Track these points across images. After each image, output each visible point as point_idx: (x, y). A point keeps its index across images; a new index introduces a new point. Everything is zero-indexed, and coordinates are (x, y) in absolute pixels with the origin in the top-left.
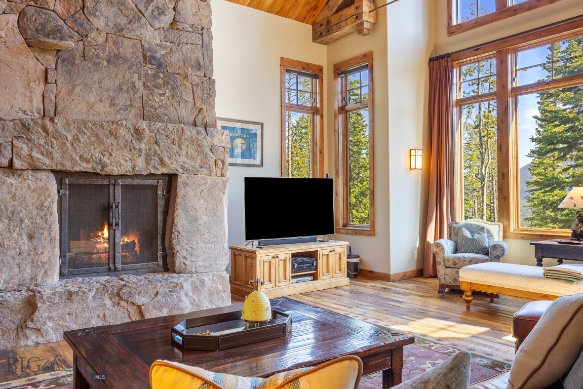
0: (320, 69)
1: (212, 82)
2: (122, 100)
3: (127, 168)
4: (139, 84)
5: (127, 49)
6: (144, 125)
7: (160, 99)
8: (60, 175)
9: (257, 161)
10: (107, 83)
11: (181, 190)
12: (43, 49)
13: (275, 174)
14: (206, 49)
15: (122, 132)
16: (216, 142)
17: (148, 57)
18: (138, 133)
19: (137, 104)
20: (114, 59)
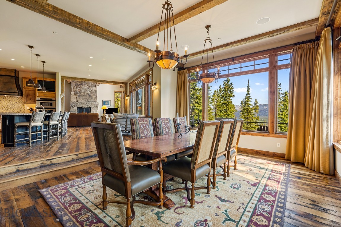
0: (122, 92)
1: (97, 97)
2: (85, 100)
3: (85, 107)
4: (87, 98)
5: (86, 94)
6: (87, 102)
7: (90, 99)
8: (78, 108)
9: (110, 106)
10: (83, 98)
11: (92, 109)
12: (76, 95)
13: (113, 108)
14: (96, 93)
15: (84, 103)
16: (97, 104)
17: (89, 95)
18: (86, 103)
19: (87, 100)
20: (84, 95)
